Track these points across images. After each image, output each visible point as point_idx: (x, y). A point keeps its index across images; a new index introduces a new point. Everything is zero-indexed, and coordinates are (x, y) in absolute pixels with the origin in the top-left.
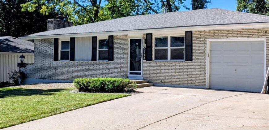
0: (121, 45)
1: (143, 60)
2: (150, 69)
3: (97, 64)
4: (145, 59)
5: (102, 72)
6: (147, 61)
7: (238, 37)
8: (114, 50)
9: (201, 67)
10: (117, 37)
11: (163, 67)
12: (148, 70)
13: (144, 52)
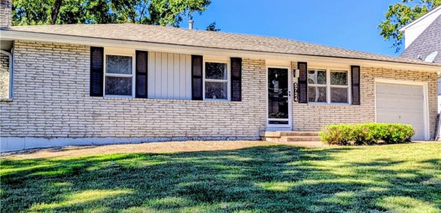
0: (254, 76)
1: (294, 102)
2: (304, 116)
3: (206, 106)
4: (296, 100)
5: (219, 120)
6: (299, 102)
7: (405, 79)
8: (242, 84)
9: (369, 113)
10: (248, 61)
11: (322, 113)
12: (302, 117)
13: (295, 90)
